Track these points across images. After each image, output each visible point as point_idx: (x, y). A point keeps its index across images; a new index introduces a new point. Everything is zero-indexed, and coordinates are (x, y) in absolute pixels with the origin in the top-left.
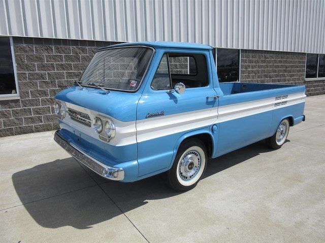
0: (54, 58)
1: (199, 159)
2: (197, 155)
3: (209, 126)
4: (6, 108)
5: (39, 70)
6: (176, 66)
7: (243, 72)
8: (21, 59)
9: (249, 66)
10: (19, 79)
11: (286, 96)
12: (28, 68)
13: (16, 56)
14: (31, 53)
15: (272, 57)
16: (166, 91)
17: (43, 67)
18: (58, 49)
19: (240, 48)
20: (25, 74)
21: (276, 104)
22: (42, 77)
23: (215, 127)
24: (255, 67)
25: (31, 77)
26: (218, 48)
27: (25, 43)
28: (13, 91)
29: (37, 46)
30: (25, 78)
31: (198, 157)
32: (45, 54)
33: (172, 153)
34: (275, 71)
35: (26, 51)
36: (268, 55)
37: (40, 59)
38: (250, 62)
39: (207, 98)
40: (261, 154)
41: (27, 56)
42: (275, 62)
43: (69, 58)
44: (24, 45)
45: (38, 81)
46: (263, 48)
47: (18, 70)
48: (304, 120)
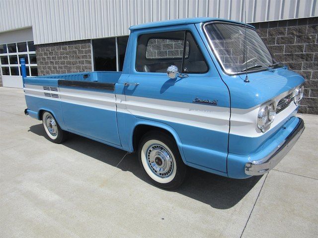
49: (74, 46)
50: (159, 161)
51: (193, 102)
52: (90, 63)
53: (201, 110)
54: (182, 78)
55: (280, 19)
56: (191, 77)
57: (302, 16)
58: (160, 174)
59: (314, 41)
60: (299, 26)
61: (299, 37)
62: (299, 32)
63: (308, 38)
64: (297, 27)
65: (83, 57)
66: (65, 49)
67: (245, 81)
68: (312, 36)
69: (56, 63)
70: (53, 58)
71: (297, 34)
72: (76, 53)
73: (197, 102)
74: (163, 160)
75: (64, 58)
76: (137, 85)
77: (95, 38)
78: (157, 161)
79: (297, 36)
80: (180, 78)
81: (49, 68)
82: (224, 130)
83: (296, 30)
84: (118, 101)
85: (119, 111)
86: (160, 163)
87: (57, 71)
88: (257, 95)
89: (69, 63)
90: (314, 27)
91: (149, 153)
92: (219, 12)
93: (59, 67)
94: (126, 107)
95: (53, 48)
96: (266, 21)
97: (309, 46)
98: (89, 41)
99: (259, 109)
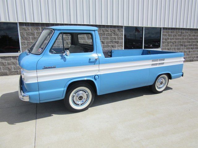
1: (87, 95)
2: (86, 92)
3: (93, 76)
4: (15, 60)
5: (32, 40)
6: (115, 38)
7: (163, 42)
8: (23, 34)
9: (168, 38)
10: (22, 45)
11: (163, 60)
12: (26, 39)
13: (20, 33)
14: (28, 31)
15: (187, 32)
16: (60, 54)
18: (43, 28)
19: (162, 26)
20: (25, 42)
21: (153, 65)
23: (97, 76)
24: (173, 39)
25: (28, 44)
26: (145, 27)
27: (25, 26)
28: (19, 51)
29: (32, 27)
30: (25, 44)
31: (87, 93)
32: (36, 31)
33: (63, 89)
34: (190, 42)
35: (25, 30)
36: (184, 31)
37: (33, 34)
38: (169, 35)
39: (90, 59)
40: (144, 96)
41: (26, 33)
42: (190, 35)
44: (25, 27)
46: (180, 26)
47: (21, 40)
48: (182, 76)
59: (119, 36)
60: (114, 29)
63: (117, 34)
71: (113, 32)
90: (119, 30)
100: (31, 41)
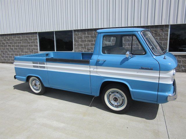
0: (87, 37)
8: (75, 38)
10: (74, 46)
12: (77, 42)
14: (79, 36)
17: (82, 41)
18: (88, 33)
20: (76, 44)
22: (81, 45)
25: (78, 45)
28: (72, 50)
29: (81, 33)
30: (76, 46)
32: (83, 36)
35: (77, 35)
37: (81, 38)
41: (77, 37)
43: (92, 37)
44: (77, 33)
45: (80, 47)
47: (74, 42)
49: (26, 36)
50: (116, 99)
51: (140, 69)
52: (37, 46)
53: (144, 72)
54: (132, 57)
55: (146, 25)
56: (137, 56)
57: (156, 24)
58: (116, 106)
59: (162, 36)
60: (155, 29)
61: (156, 34)
62: (155, 31)
63: (160, 35)
64: (154, 29)
65: (32, 43)
66: (20, 37)
67: (164, 58)
68: (161, 34)
69: (13, 46)
70: (10, 43)
71: (155, 33)
72: (27, 40)
73: (142, 68)
74: (118, 98)
75: (18, 43)
76: (105, 61)
77: (40, 31)
78: (115, 99)
79: (155, 34)
80: (131, 57)
81: (7, 49)
82: (156, 81)
83: (154, 31)
84: (92, 69)
85: (91, 74)
86: (116, 100)
87: (13, 51)
88: (170, 64)
89: (22, 46)
90: (162, 30)
91: (109, 96)
92: (115, 20)
93: (15, 49)
94: (97, 72)
95: (10, 37)
96: (139, 26)
97: (160, 38)
98: (36, 33)
99: (173, 71)
100: (80, 43)
